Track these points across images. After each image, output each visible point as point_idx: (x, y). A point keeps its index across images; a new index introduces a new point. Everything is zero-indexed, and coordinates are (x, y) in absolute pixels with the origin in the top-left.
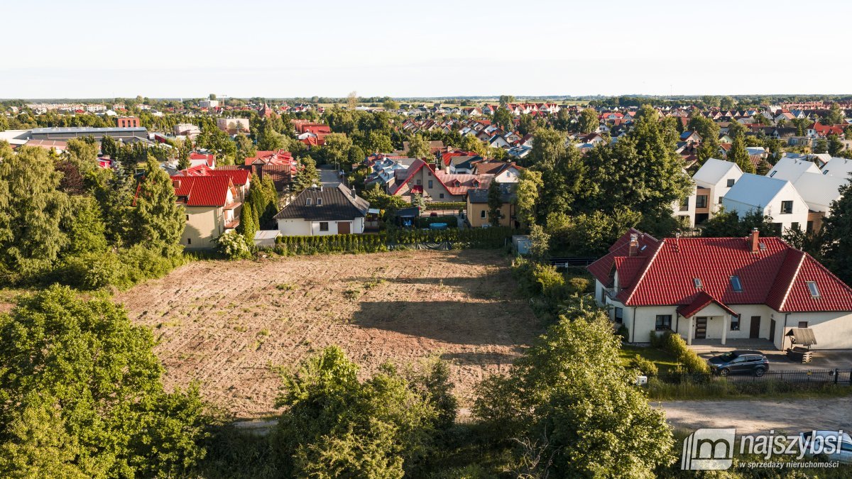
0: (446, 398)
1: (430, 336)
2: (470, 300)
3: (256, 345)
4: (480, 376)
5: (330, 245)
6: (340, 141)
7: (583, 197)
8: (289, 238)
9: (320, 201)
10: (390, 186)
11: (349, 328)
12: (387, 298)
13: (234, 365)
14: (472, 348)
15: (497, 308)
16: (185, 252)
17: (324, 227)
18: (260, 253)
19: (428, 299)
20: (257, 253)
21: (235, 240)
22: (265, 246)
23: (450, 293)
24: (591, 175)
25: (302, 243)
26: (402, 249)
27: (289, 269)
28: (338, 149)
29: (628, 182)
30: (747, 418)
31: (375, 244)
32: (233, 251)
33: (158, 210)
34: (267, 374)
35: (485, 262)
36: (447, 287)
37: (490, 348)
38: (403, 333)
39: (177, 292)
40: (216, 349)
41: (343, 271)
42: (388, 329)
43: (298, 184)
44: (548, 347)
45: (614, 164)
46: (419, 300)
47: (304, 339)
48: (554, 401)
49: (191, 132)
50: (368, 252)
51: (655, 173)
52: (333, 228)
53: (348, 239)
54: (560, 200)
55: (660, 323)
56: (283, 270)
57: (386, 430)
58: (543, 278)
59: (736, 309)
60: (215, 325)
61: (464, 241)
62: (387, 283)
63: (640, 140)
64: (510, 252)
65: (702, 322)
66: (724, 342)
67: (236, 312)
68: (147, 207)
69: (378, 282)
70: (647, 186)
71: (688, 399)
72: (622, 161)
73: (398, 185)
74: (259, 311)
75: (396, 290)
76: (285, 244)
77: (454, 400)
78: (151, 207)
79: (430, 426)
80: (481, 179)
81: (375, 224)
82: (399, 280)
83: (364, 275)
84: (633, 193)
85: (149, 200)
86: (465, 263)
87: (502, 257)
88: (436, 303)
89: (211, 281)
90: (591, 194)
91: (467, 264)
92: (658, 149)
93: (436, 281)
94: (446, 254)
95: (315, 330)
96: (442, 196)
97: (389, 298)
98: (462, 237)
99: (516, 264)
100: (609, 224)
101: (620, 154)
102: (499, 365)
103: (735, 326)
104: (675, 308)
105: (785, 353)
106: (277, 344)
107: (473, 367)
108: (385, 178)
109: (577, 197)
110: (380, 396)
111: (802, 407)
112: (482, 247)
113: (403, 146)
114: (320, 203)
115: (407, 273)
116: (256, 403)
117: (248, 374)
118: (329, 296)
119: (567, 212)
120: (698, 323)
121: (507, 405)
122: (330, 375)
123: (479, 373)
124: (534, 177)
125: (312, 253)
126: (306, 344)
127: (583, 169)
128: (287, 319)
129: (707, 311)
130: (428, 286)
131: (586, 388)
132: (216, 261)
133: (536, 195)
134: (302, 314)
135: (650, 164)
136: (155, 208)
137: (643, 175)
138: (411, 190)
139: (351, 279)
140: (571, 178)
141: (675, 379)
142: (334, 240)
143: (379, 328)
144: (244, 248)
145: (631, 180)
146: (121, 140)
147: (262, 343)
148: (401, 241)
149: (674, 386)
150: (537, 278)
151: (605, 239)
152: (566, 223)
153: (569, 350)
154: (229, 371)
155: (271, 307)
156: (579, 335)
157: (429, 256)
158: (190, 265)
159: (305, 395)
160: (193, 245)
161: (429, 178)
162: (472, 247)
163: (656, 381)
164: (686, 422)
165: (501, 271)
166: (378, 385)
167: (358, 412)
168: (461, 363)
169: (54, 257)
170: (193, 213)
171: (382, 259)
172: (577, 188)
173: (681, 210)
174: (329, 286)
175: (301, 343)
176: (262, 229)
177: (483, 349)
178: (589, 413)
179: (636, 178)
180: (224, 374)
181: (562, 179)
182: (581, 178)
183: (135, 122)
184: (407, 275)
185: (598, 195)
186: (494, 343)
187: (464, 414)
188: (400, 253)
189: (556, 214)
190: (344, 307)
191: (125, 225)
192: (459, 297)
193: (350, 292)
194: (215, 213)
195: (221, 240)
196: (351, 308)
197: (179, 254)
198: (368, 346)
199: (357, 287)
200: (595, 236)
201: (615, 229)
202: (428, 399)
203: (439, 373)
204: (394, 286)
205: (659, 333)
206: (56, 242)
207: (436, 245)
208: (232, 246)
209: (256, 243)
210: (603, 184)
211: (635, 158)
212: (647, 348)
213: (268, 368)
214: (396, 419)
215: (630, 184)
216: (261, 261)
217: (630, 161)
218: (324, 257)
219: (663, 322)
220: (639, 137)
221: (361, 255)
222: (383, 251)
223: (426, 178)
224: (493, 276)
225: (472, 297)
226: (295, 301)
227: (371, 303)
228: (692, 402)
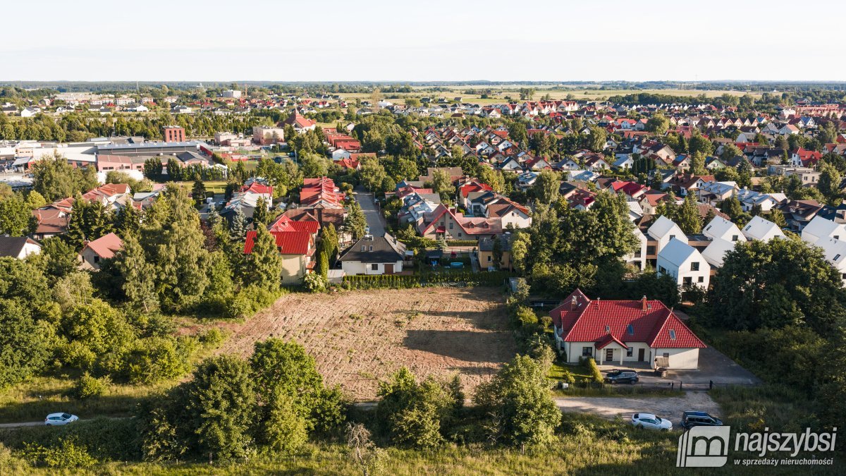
0: (459, 393)
1: (451, 356)
2: (477, 330)
3: (348, 359)
4: (479, 381)
5: (381, 283)
6: (374, 169)
7: (559, 252)
8: (352, 277)
9: (371, 248)
10: (420, 224)
11: (402, 349)
12: (423, 328)
13: (339, 372)
14: (475, 364)
15: (493, 337)
16: (281, 286)
17: (375, 267)
18: (332, 288)
19: (450, 329)
20: (330, 287)
21: (315, 279)
22: (335, 283)
23: (464, 324)
24: (565, 236)
25: (361, 281)
26: (431, 286)
27: (355, 301)
28: (372, 175)
29: (591, 242)
30: (615, 407)
31: (412, 282)
32: (314, 287)
33: (266, 260)
34: (360, 378)
35: (488, 298)
36: (462, 319)
37: (486, 364)
38: (434, 353)
39: (285, 319)
40: (325, 361)
41: (391, 304)
42: (426, 350)
43: (350, 225)
44: (508, 370)
45: (581, 229)
46: (444, 329)
47: (376, 356)
48: (509, 396)
49: (231, 141)
50: (407, 288)
51: (611, 235)
52: (381, 268)
53: (393, 279)
54: (543, 255)
55: (585, 352)
56: (350, 302)
57: (432, 408)
58: (523, 317)
59: (629, 345)
60: (319, 345)
61: (475, 281)
62: (422, 315)
63: (601, 211)
64: (506, 291)
65: (610, 352)
66: (621, 363)
67: (329, 336)
68: (259, 259)
69: (417, 315)
70: (605, 245)
71: (588, 396)
72: (587, 227)
73: (426, 226)
74: (343, 335)
75: (429, 321)
76: (349, 282)
77: (463, 394)
78: (262, 258)
79: (451, 407)
80: (491, 222)
81: (410, 263)
82: (431, 313)
83: (406, 308)
84: (594, 250)
85: (261, 254)
86: (474, 299)
87: (500, 294)
88: (454, 332)
89: (304, 311)
90: (565, 250)
91: (477, 300)
92: (613, 218)
93: (454, 314)
94: (462, 291)
95: (382, 350)
96: (460, 235)
97: (424, 327)
98: (473, 278)
99: (510, 301)
100: (574, 275)
101: (586, 222)
102: (490, 375)
103: (629, 354)
104: (594, 343)
105: (653, 371)
106: (360, 359)
107: (475, 376)
108: (415, 216)
109: (555, 252)
110: (428, 392)
111: (647, 402)
112: (487, 286)
113: (427, 172)
114: (371, 249)
115: (435, 307)
116: (358, 393)
117: (349, 377)
118: (385, 324)
119: (547, 262)
120: (607, 352)
121: (490, 397)
122: (402, 381)
123: (478, 380)
124: (524, 238)
125: (368, 288)
126: (378, 359)
127: (558, 233)
128: (362, 342)
129: (610, 346)
130: (450, 318)
131: (522, 391)
132: (302, 294)
133: (525, 251)
134: (371, 338)
135: (607, 229)
136: (264, 259)
137: (602, 237)
138: (436, 230)
139: (397, 311)
140: (551, 239)
141: (584, 385)
142: (383, 279)
143: (420, 349)
144: (322, 285)
145: (593, 241)
146: (175, 154)
147: (351, 358)
148: (431, 281)
149: (582, 389)
150: (520, 316)
151: (571, 285)
152: (546, 271)
153: (518, 372)
154: (338, 375)
155: (350, 333)
156: (525, 365)
157: (450, 292)
158: (284, 297)
159: (391, 391)
160: (285, 281)
161: (451, 221)
162: (480, 285)
163: (572, 386)
164: (584, 408)
165: (499, 307)
166: (427, 387)
167: (417, 399)
168: (469, 373)
169: (201, 294)
170: (285, 259)
171: (417, 294)
172: (554, 246)
173: (635, 257)
174: (384, 317)
175: (374, 358)
176: (331, 268)
177: (482, 365)
178: (522, 402)
179: (597, 239)
180: (335, 377)
181: (544, 239)
182: (558, 239)
183: (180, 132)
184: (435, 309)
185: (570, 250)
186: (488, 361)
187: (468, 402)
188: (429, 289)
189: (539, 265)
190: (396, 334)
191: (244, 270)
192: (469, 328)
193: (398, 322)
194: (300, 259)
195: (306, 279)
196: (402, 335)
197: (278, 290)
198: (415, 361)
199: (402, 318)
200: (564, 284)
201: (578, 278)
202: (450, 395)
203: (456, 380)
204: (427, 317)
205: (584, 358)
206: (204, 284)
207: (455, 284)
208: (313, 284)
209: (328, 281)
210: (574, 243)
211: (596, 225)
212: (577, 366)
213: (359, 373)
214: (436, 403)
215: (592, 244)
216: (333, 294)
217: (593, 227)
218: (377, 291)
219: (587, 352)
220: (600, 209)
221: (402, 290)
222: (417, 287)
223: (448, 221)
224: (493, 311)
225: (477, 328)
226: (364, 328)
227: (413, 331)
228: (590, 398)
